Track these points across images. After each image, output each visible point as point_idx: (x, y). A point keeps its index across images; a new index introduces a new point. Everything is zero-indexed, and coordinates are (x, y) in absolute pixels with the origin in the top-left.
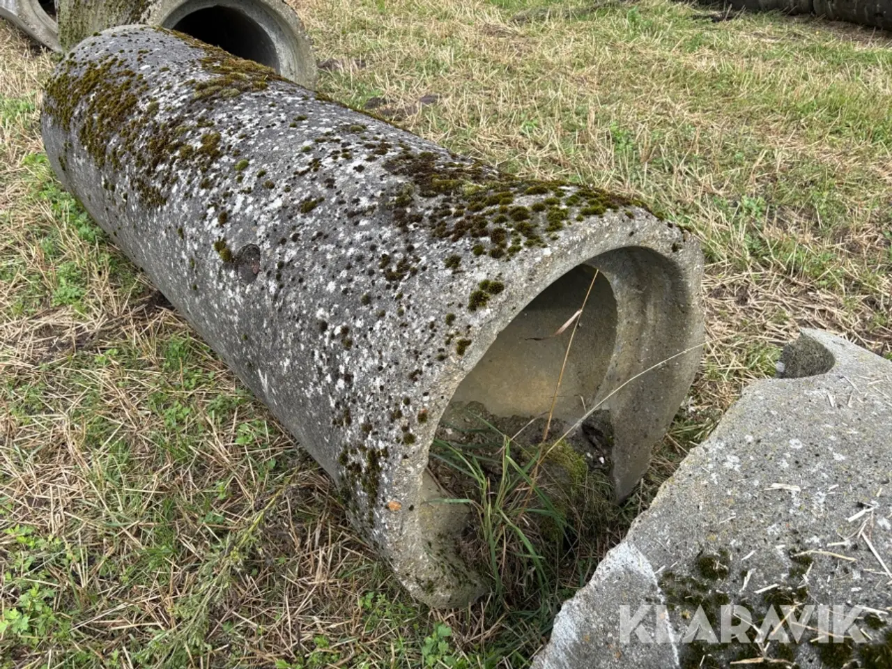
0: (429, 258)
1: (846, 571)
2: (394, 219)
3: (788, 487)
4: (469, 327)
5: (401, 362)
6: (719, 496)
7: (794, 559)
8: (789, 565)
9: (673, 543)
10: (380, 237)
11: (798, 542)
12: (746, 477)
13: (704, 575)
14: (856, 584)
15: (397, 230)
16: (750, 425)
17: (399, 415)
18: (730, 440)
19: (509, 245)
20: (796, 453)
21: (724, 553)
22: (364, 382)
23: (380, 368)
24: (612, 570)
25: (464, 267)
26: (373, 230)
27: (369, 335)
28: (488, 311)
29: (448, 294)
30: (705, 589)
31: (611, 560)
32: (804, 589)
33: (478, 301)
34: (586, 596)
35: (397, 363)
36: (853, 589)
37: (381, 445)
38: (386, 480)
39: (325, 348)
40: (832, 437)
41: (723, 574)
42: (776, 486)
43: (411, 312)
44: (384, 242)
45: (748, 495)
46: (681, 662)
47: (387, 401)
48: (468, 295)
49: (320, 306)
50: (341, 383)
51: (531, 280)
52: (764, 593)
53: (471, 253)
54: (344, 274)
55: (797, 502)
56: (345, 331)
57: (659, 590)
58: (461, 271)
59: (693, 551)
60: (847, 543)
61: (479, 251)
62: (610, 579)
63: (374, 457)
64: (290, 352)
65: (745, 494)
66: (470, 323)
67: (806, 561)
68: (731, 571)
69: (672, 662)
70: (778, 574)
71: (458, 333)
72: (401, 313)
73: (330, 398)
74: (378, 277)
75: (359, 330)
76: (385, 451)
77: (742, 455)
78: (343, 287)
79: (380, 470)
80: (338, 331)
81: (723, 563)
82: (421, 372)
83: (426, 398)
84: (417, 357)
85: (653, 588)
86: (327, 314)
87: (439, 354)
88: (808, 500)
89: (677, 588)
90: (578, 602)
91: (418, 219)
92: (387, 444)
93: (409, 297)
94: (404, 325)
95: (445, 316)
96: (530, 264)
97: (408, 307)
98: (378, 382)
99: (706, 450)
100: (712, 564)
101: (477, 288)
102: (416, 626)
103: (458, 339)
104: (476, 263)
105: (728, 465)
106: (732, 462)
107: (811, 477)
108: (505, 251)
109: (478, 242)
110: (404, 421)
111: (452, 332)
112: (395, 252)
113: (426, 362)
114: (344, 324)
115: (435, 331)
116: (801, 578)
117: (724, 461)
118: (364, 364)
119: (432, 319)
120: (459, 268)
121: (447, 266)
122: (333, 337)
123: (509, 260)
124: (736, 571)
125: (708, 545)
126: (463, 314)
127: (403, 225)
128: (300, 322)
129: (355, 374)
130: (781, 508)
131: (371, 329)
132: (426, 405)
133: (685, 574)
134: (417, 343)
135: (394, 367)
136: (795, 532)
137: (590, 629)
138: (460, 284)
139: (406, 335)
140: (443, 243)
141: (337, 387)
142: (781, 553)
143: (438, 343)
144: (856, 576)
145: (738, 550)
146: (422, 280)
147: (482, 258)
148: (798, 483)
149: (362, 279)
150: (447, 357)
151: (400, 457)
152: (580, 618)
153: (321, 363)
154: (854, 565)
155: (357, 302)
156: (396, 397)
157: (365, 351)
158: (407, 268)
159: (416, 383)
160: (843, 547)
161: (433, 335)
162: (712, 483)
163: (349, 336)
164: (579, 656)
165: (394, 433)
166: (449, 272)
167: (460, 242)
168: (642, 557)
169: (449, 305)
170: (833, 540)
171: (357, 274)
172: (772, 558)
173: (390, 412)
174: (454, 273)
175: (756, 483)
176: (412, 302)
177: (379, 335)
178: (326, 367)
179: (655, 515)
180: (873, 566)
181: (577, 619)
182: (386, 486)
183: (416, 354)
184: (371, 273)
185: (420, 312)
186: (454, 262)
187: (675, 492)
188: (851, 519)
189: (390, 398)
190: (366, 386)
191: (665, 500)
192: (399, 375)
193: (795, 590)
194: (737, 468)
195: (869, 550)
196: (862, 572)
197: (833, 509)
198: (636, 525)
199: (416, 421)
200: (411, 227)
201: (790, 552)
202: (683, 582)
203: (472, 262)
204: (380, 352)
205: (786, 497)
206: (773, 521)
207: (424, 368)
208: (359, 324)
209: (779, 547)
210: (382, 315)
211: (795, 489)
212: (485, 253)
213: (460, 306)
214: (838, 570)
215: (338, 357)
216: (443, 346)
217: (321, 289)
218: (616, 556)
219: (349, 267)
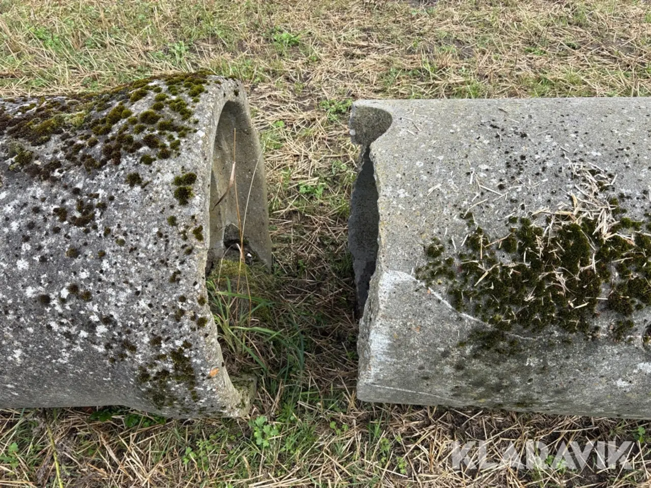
0: (105, 188)
1: (487, 207)
2: (33, 177)
3: (436, 187)
4: (193, 217)
5: (154, 277)
6: (411, 214)
7: (465, 219)
8: (465, 222)
9: (409, 253)
10: (34, 197)
11: (460, 209)
12: (414, 196)
13: (434, 256)
14: (495, 210)
15: (45, 183)
16: (394, 169)
17: (182, 312)
18: (392, 183)
19: (168, 144)
20: (424, 168)
21: (434, 240)
22: (127, 313)
23: (138, 293)
24: (388, 291)
25: (147, 179)
26: (19, 196)
27: (103, 277)
28: (198, 198)
29: (153, 205)
30: (439, 263)
31: (384, 287)
32: (479, 228)
33: (183, 196)
34: (383, 316)
35: (151, 280)
36: (496, 212)
37: (179, 343)
38: (199, 362)
39: (60, 315)
40: (430, 150)
41: (442, 249)
42: (430, 190)
43: (131, 236)
44: (43, 200)
45: (422, 204)
46: (452, 305)
47: (163, 311)
48: (171, 196)
49: (24, 287)
50: (101, 329)
51: (205, 159)
52: (465, 244)
53: (143, 165)
54: (26, 247)
55: (444, 191)
56: (74, 289)
57: (419, 281)
58: (148, 183)
59: (421, 250)
60: (478, 194)
61: (148, 161)
62: (390, 297)
63: (177, 355)
64: (16, 343)
65: (421, 204)
66: (192, 214)
67: (470, 215)
68: (444, 245)
69: (448, 309)
70: (463, 230)
71: (187, 227)
72: (122, 243)
73: (96, 347)
74: (68, 230)
75: (88, 280)
76: (187, 345)
77: (403, 186)
78: (37, 258)
79: (189, 359)
80: (65, 293)
81: (438, 244)
82: (179, 272)
83: (197, 287)
84: (166, 265)
85: (415, 283)
86: (40, 288)
87: (184, 250)
88: (448, 187)
89: (426, 273)
90: (380, 323)
91: (57, 164)
92: (185, 338)
93: (119, 226)
94: (133, 249)
95: (166, 221)
96: (198, 148)
97: (125, 234)
98: (143, 304)
99: (385, 196)
100: (434, 248)
101: (175, 188)
102: (232, 437)
103: (191, 230)
104: (154, 170)
105: (402, 196)
106: (402, 193)
107: (439, 175)
108: (169, 149)
109: (139, 154)
110: (189, 314)
111: (182, 229)
112: (64, 201)
113: (177, 263)
114: (68, 284)
115: (166, 236)
116: (474, 224)
117: (398, 195)
118: (118, 300)
119: (156, 230)
120: (144, 182)
121: (132, 185)
122: (63, 301)
123: (179, 154)
124: (446, 243)
125: (424, 241)
126: (179, 211)
127: (47, 177)
128: (11, 312)
129: (112, 313)
130: (441, 199)
131: (101, 272)
132: (199, 291)
133: (425, 264)
134: (158, 254)
135: (149, 284)
136: (455, 206)
137: (395, 330)
138: (157, 192)
139: (142, 255)
140: (108, 170)
141: (98, 335)
142: (457, 220)
143: (176, 243)
144: (492, 206)
145: (440, 233)
146: (117, 207)
147: (156, 164)
148: (437, 182)
149: (52, 240)
150: (193, 248)
151: (202, 338)
152: (385, 330)
153: (65, 329)
154: (488, 202)
155: (65, 260)
156: (170, 303)
157: (110, 291)
158: (91, 207)
159: (181, 282)
160: (478, 197)
161: (167, 241)
162: (402, 210)
163: (82, 290)
164: (395, 348)
165: (186, 327)
166: (137, 189)
167: (124, 162)
168: (399, 273)
169: (161, 212)
170: (472, 197)
171: (42, 239)
172: (456, 225)
173: (172, 317)
174: (143, 187)
175: (421, 195)
176: (125, 229)
177: (114, 271)
178: (74, 328)
179: (389, 247)
180: (495, 197)
181: (384, 332)
182: (202, 365)
183: (164, 263)
184: (57, 230)
185: (140, 231)
186: (134, 180)
187: (389, 228)
188: (471, 183)
189: (164, 307)
190: (133, 314)
191: (387, 236)
192: (160, 287)
193: (476, 232)
194: (407, 194)
195: (488, 191)
196: (493, 203)
197: (460, 183)
198: (383, 259)
199: (199, 307)
200: (56, 174)
201: (461, 216)
202: (427, 268)
203: (151, 171)
204: (126, 282)
205: (439, 193)
206: (443, 208)
207: (179, 268)
208: (84, 275)
209: (455, 218)
210: (102, 255)
211: (439, 186)
212: (155, 160)
213: (172, 207)
214: (484, 209)
215: (82, 312)
216: (183, 243)
217: (12, 273)
218: (385, 283)
219: (26, 239)
